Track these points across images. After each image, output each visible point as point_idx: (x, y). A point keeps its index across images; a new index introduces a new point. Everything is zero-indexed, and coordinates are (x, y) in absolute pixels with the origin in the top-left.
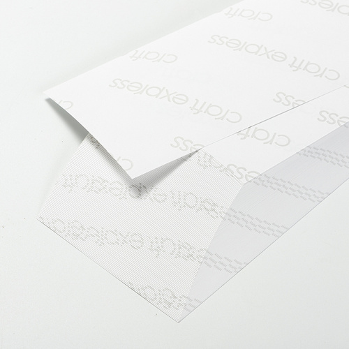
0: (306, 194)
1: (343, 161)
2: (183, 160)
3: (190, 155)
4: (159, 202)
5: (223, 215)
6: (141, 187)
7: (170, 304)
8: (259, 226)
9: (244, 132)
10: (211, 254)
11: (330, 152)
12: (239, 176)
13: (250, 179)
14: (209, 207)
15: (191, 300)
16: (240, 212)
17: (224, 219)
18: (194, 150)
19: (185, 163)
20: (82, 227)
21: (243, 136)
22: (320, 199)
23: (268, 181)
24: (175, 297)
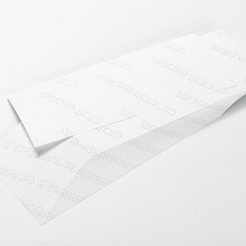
0: (125, 165)
1: (149, 149)
2: (64, 140)
3: (68, 138)
4: (47, 161)
5: (77, 172)
6: (40, 152)
7: (40, 215)
8: (96, 179)
9: (99, 129)
10: (67, 192)
11: (143, 144)
12: (90, 152)
13: (95, 154)
14: (71, 166)
15: (51, 214)
16: (87, 171)
17: (77, 174)
18: (71, 136)
19: (65, 142)
20: (7, 169)
21: (98, 131)
22: (133, 168)
23: (105, 156)
24: (43, 212)
